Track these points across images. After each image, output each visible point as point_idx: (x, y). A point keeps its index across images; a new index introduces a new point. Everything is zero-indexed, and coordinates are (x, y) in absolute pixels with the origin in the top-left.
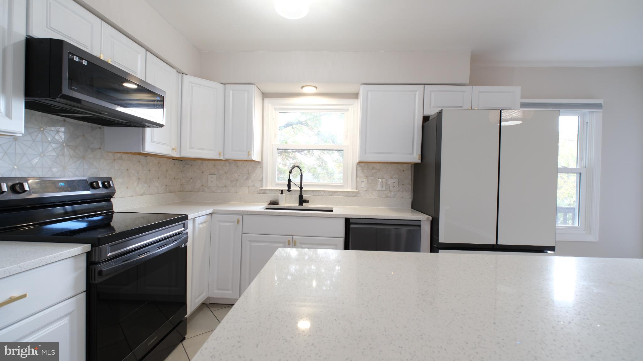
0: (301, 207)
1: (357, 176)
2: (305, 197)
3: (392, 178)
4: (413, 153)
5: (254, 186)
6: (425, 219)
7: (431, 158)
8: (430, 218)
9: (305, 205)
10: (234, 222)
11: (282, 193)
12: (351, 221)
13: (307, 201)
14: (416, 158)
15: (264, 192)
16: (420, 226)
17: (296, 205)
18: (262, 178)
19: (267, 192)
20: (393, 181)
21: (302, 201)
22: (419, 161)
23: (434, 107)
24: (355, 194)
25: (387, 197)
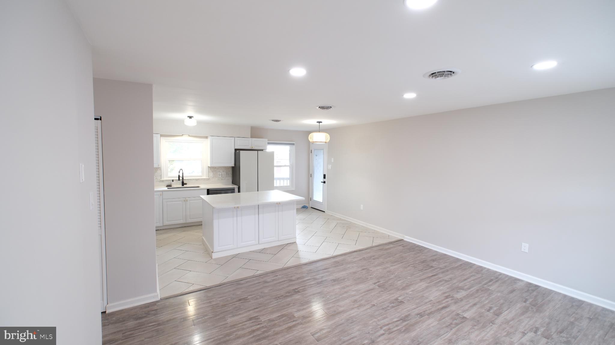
0: (183, 187)
1: (208, 172)
2: (185, 182)
3: (223, 172)
4: (231, 163)
5: (156, 179)
6: (236, 187)
7: (237, 164)
8: (238, 186)
9: (185, 186)
10: (158, 195)
11: (173, 181)
12: (210, 190)
13: (186, 184)
14: (232, 164)
15: (163, 181)
16: (234, 189)
17: (181, 186)
18: (161, 175)
19: (164, 181)
20: (224, 173)
21: (183, 184)
22: (234, 166)
23: (239, 145)
24: (208, 179)
25: (222, 179)
